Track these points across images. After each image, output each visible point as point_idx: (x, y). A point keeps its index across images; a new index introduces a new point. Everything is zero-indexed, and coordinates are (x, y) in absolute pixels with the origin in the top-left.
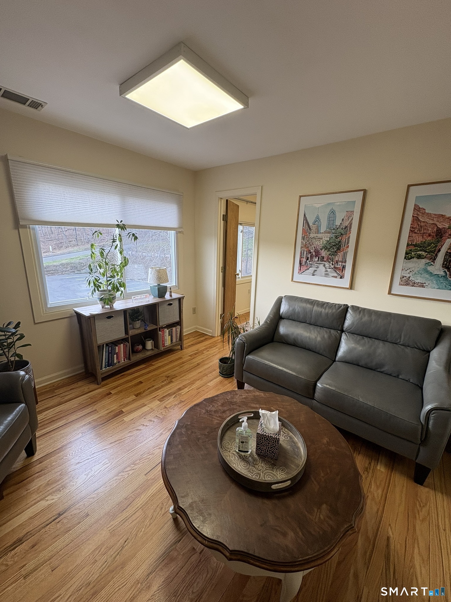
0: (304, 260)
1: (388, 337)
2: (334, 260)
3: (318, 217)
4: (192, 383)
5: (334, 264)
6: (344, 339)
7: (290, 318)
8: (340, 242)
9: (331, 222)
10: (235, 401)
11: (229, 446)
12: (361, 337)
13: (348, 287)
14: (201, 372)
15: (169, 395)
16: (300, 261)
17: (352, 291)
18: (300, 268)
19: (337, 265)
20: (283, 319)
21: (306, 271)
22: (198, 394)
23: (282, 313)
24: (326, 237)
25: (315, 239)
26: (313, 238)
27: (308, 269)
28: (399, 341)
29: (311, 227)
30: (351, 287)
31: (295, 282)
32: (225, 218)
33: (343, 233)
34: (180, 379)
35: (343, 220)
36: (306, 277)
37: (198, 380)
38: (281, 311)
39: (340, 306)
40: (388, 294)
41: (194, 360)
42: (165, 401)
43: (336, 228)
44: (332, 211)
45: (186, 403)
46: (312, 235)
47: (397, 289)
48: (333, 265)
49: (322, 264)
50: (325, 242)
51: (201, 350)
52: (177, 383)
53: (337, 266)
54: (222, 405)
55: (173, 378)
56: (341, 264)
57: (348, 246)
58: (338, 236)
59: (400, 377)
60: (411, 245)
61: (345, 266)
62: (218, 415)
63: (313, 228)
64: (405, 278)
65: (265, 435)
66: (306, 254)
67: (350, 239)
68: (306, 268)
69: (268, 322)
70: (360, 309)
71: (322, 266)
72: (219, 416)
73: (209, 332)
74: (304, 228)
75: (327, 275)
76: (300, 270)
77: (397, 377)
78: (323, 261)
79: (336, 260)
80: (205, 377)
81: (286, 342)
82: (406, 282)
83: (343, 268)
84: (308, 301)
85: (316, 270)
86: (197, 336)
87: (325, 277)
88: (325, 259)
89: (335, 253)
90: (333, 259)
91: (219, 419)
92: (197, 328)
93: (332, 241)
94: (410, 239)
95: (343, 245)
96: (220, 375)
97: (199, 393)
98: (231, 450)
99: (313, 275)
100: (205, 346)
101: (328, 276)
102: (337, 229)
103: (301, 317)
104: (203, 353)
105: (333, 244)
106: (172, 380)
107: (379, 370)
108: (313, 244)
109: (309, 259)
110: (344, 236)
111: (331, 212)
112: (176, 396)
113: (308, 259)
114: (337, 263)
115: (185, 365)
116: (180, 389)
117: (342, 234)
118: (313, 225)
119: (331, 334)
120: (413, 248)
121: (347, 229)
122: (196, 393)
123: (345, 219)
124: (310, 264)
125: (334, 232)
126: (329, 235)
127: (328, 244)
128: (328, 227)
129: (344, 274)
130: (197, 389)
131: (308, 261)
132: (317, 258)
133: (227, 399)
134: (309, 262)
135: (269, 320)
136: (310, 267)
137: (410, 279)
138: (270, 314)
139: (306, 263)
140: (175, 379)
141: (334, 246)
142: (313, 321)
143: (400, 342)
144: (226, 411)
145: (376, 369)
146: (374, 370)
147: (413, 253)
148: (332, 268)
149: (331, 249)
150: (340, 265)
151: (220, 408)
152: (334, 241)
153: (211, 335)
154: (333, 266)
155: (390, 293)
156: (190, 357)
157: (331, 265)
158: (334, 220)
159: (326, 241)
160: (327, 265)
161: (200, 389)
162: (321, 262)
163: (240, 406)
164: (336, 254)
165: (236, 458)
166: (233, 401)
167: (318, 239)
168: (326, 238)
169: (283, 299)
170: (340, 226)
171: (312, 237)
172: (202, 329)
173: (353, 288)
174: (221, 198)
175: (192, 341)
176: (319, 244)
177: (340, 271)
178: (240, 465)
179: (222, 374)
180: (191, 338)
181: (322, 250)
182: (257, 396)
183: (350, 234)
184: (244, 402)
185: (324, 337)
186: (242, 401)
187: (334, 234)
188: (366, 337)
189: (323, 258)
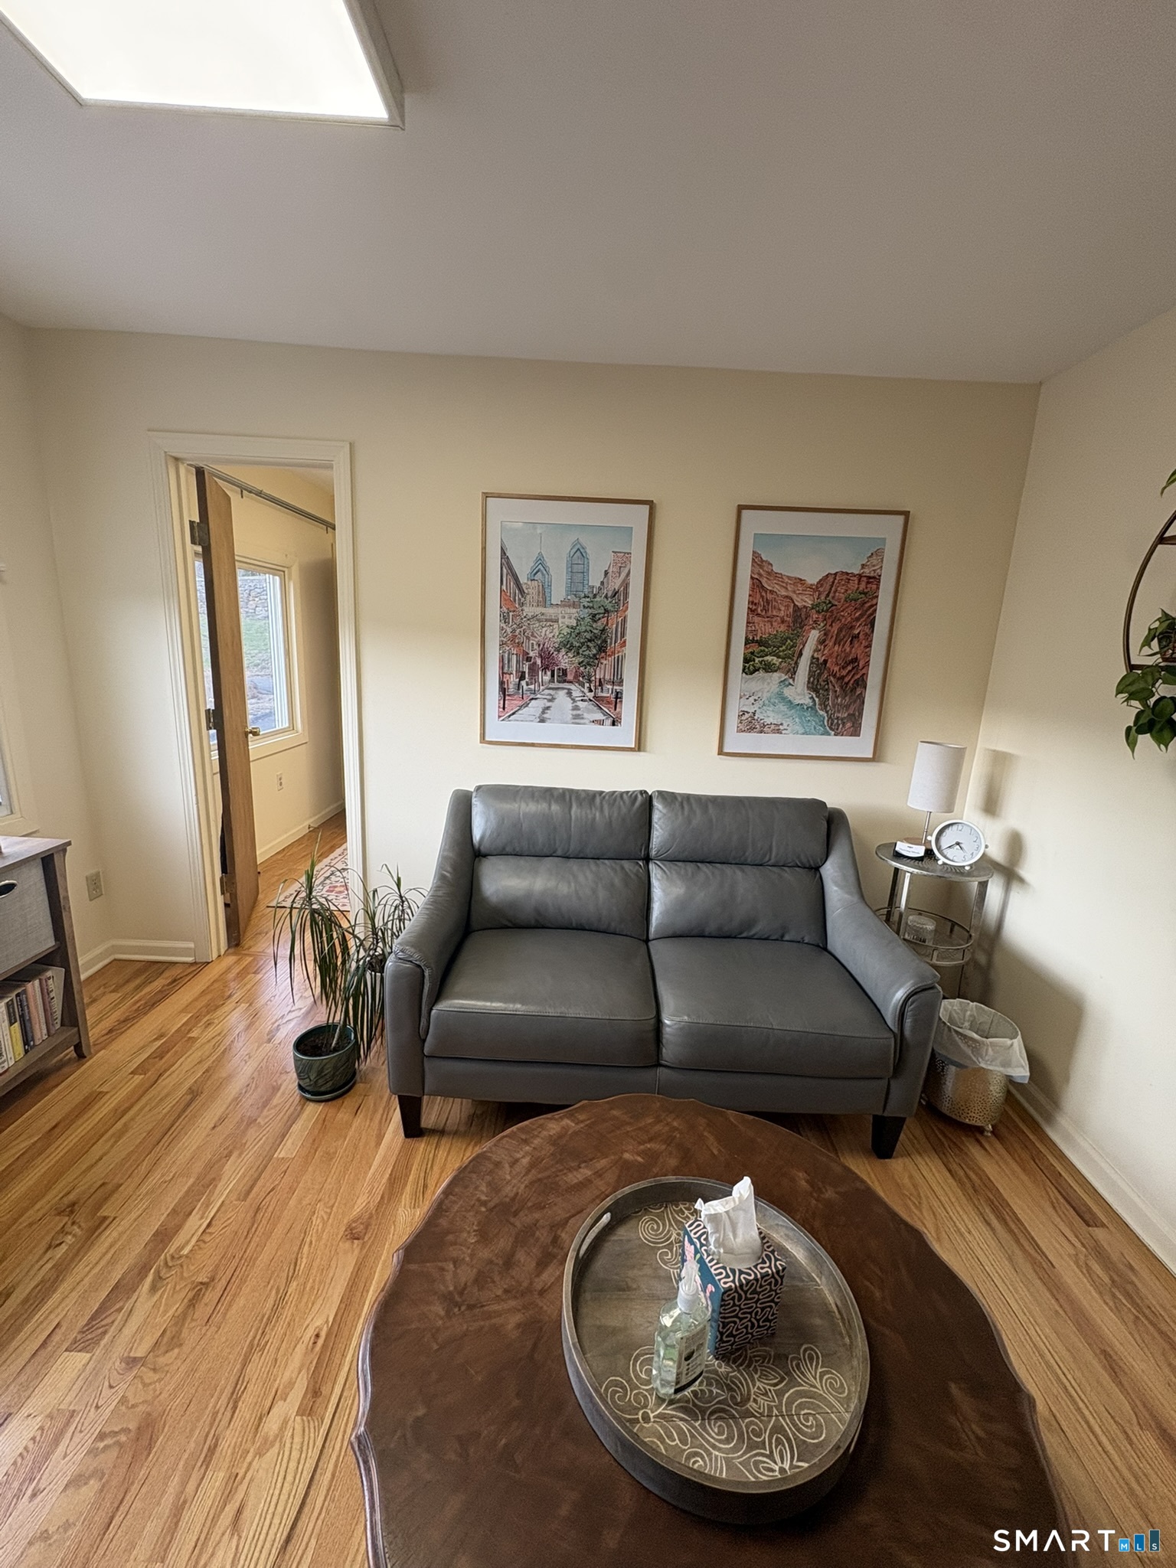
0: (513, 679)
1: (747, 854)
2: (593, 678)
3: (540, 560)
4: (207, 1182)
5: (593, 688)
6: (659, 880)
7: (508, 849)
8: (603, 631)
9: (578, 577)
10: (512, 1195)
11: (631, 1396)
12: (692, 865)
13: (633, 746)
14: (222, 1120)
15: (123, 1290)
16: (502, 683)
17: (642, 753)
18: (502, 702)
19: (602, 691)
20: (485, 856)
21: (520, 712)
22: (259, 1216)
23: (482, 838)
24: (567, 616)
25: (539, 621)
26: (533, 617)
27: (527, 705)
28: (767, 859)
29: (524, 587)
30: (639, 746)
31: (491, 743)
32: (201, 533)
33: (609, 607)
34: (144, 1189)
35: (606, 573)
36: (524, 726)
37: (229, 1156)
38: (477, 834)
39: (633, 796)
40: (719, 754)
41: (167, 1082)
42: (112, 1331)
43: (591, 595)
44: (578, 546)
45: (224, 1282)
46: (529, 611)
47: (737, 741)
48: (591, 691)
49: (563, 689)
50: (566, 631)
51: (178, 1031)
52: (133, 1215)
53: (600, 694)
54: (484, 1237)
55: (99, 1206)
56: (610, 687)
57: (625, 642)
58: (597, 617)
59: (787, 938)
60: (753, 641)
61: (622, 694)
62: (499, 1292)
63: (531, 589)
64: (747, 716)
65: (748, 1282)
66: (518, 662)
67: (628, 625)
68: (521, 703)
69: (448, 875)
70: (679, 799)
71: (562, 694)
72: (506, 1291)
73: (181, 951)
74: (504, 587)
75: (577, 718)
76: (504, 708)
77: (781, 939)
78: (565, 681)
79: (598, 677)
80: (252, 1133)
81: (510, 921)
82: (751, 724)
83: (617, 698)
84: (552, 795)
85: (548, 708)
86: (128, 981)
87: (573, 723)
88: (570, 677)
89: (593, 661)
90: (590, 676)
91: (512, 1303)
92: (115, 949)
93: (584, 628)
94: (750, 629)
95: (611, 639)
96: (308, 1099)
97: (258, 1209)
98: (646, 1407)
99: (542, 721)
100: (184, 1010)
101: (582, 721)
102: (595, 596)
103: (540, 841)
104: (194, 1040)
105: (588, 635)
106: (103, 1213)
107: (744, 935)
108: (533, 635)
109: (527, 676)
110: (613, 615)
111: (575, 550)
112: (159, 1278)
113: (522, 677)
114: (601, 684)
115: (132, 1119)
116: (163, 1237)
117: (606, 611)
118: (529, 583)
119: (626, 874)
120: (756, 648)
121: (620, 596)
122: (249, 1218)
123: (610, 571)
124: (530, 690)
125: (586, 604)
126: (574, 610)
127: (573, 635)
128: (569, 591)
129: (620, 713)
130: (245, 1200)
131: (523, 683)
132: (549, 673)
133: (484, 1203)
134: (527, 685)
135: (449, 869)
136: (532, 699)
137: (756, 718)
138: (443, 850)
139: (519, 689)
140: (117, 1198)
141: (590, 641)
142: (574, 847)
143: (770, 860)
144: (512, 1254)
145: (741, 933)
146: (735, 937)
147: (757, 660)
148: (591, 700)
149: (583, 649)
150: (607, 692)
151: (485, 1254)
152: (588, 628)
153: (190, 959)
154: (591, 695)
155: (721, 752)
156: (138, 1078)
157: (586, 690)
158: (585, 573)
159: (568, 627)
160: (576, 693)
161: (255, 1189)
162: (561, 685)
163: (539, 1207)
164: (596, 661)
165: (681, 1423)
166: (508, 1200)
167: (546, 620)
168: (568, 618)
169: (474, 800)
170: (600, 589)
171: (530, 614)
172: (139, 948)
173: (642, 749)
174: (177, 459)
175: (116, 1006)
176: (550, 635)
177: (609, 705)
178: (714, 1447)
179: (313, 1094)
180: (104, 994)
181: (559, 651)
182: (560, 1136)
183: (625, 611)
184: (540, 1180)
185: (612, 885)
186: (532, 1183)
187: (586, 610)
188: (702, 862)
189: (565, 672)
